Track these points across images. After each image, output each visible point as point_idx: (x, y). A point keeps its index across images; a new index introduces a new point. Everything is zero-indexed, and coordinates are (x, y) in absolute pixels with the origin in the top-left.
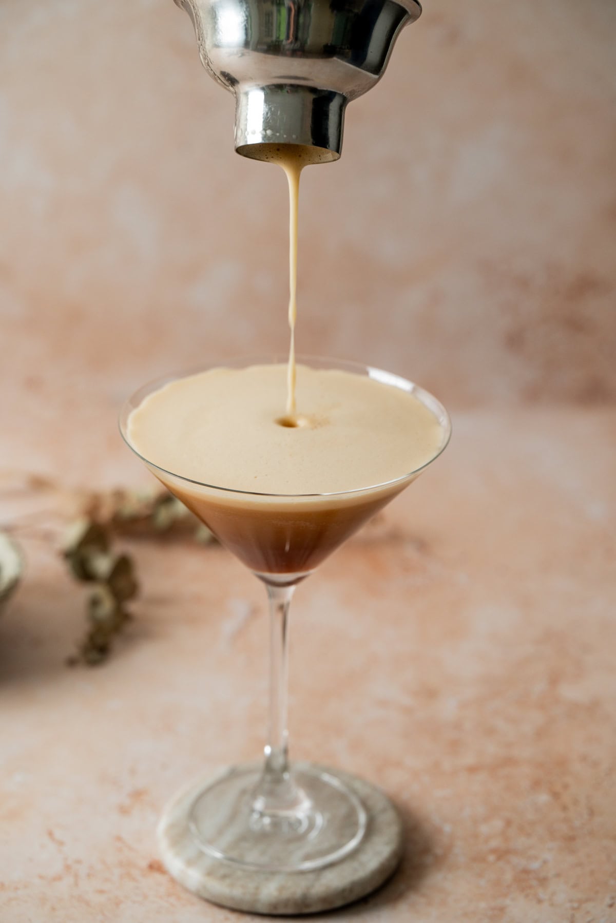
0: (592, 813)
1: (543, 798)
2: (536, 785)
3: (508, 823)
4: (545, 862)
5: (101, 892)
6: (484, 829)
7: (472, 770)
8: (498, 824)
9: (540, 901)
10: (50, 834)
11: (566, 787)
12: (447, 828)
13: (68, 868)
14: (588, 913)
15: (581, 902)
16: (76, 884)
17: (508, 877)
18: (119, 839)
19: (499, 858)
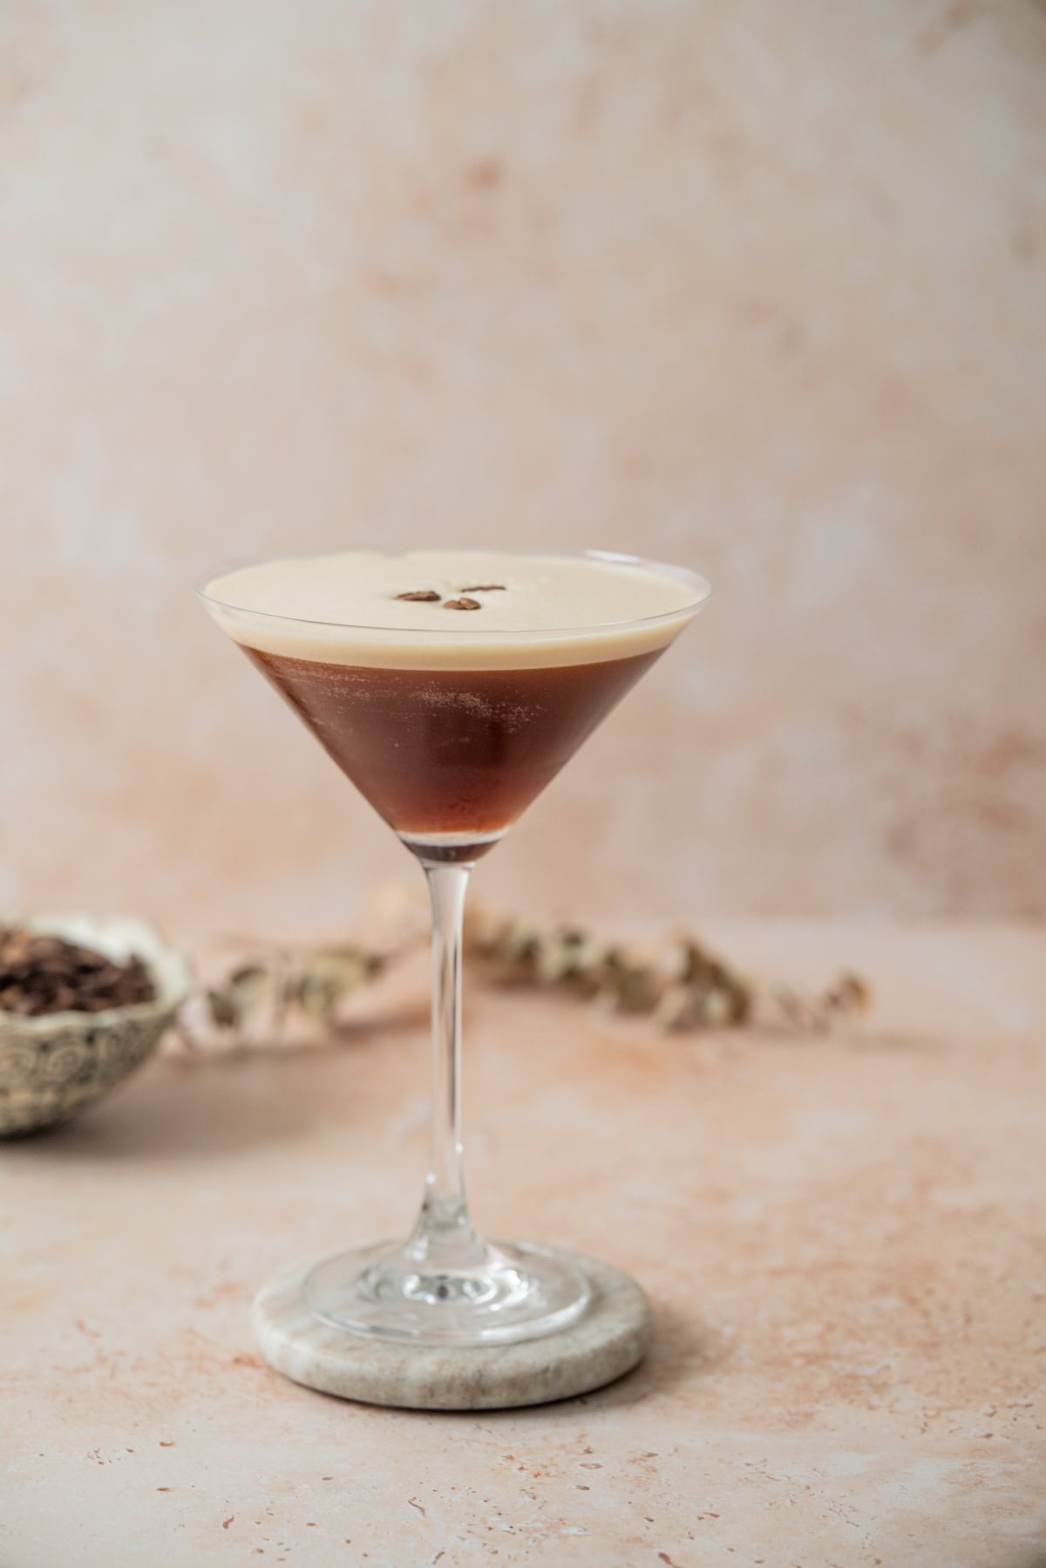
0: (969, 1320)
1: (891, 1303)
2: (882, 1289)
3: (830, 1327)
4: (887, 1367)
5: (153, 1385)
6: (789, 1333)
7: (777, 1273)
8: (814, 1328)
9: (871, 1408)
10: (81, 1326)
11: (929, 1292)
12: (729, 1331)
13: (102, 1360)
14: (951, 1421)
15: (939, 1411)
16: (113, 1376)
17: (824, 1380)
18: (191, 1331)
19: (809, 1362)
